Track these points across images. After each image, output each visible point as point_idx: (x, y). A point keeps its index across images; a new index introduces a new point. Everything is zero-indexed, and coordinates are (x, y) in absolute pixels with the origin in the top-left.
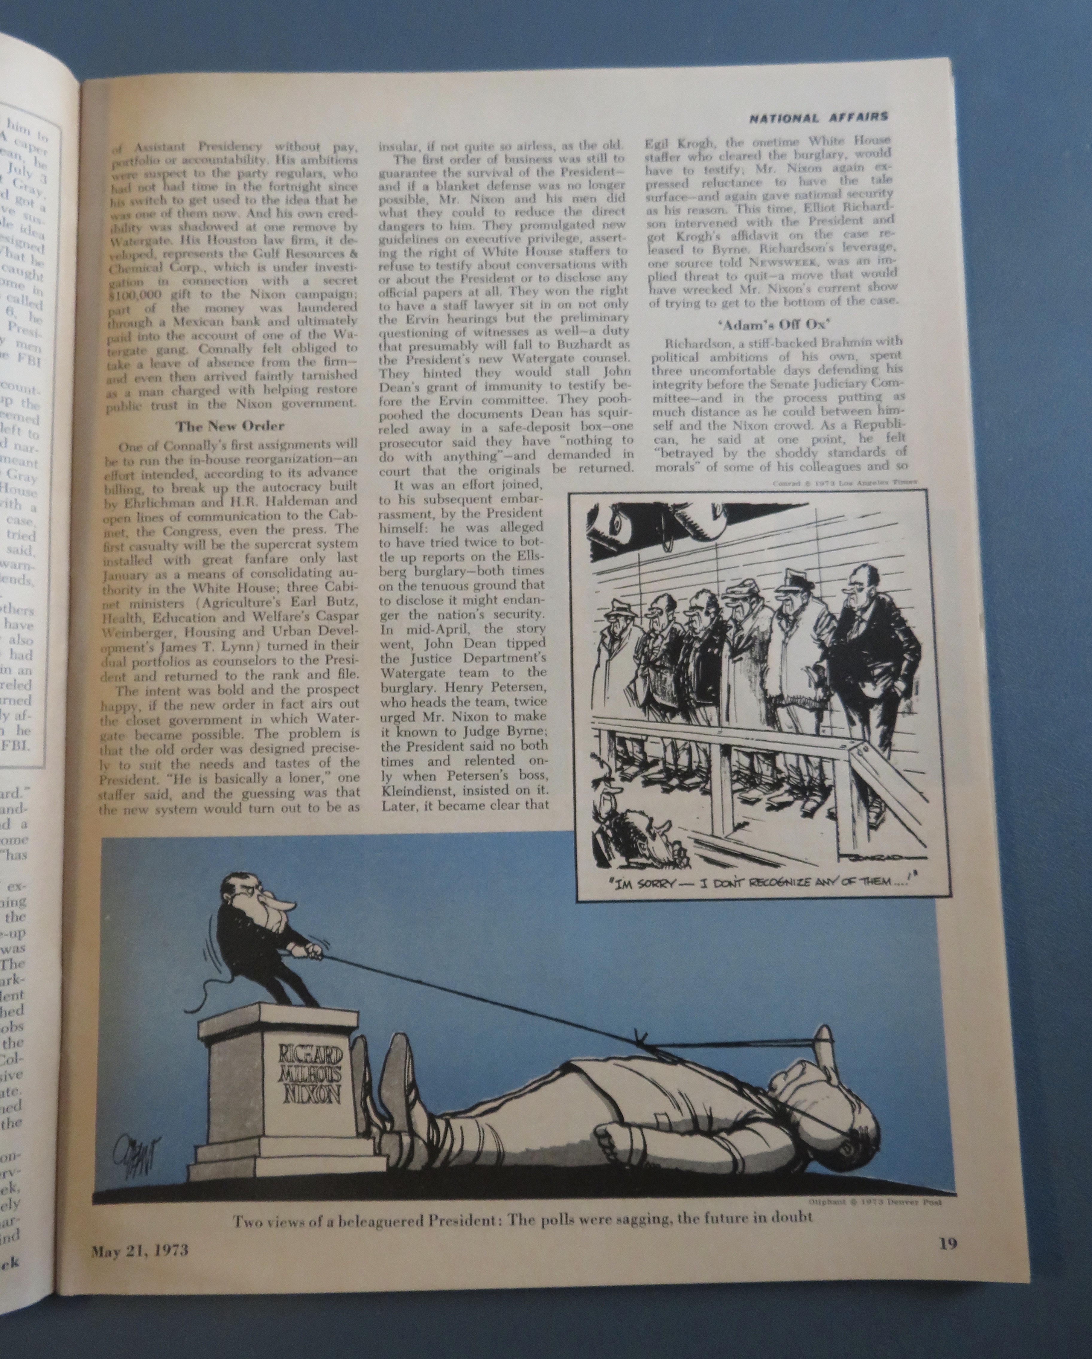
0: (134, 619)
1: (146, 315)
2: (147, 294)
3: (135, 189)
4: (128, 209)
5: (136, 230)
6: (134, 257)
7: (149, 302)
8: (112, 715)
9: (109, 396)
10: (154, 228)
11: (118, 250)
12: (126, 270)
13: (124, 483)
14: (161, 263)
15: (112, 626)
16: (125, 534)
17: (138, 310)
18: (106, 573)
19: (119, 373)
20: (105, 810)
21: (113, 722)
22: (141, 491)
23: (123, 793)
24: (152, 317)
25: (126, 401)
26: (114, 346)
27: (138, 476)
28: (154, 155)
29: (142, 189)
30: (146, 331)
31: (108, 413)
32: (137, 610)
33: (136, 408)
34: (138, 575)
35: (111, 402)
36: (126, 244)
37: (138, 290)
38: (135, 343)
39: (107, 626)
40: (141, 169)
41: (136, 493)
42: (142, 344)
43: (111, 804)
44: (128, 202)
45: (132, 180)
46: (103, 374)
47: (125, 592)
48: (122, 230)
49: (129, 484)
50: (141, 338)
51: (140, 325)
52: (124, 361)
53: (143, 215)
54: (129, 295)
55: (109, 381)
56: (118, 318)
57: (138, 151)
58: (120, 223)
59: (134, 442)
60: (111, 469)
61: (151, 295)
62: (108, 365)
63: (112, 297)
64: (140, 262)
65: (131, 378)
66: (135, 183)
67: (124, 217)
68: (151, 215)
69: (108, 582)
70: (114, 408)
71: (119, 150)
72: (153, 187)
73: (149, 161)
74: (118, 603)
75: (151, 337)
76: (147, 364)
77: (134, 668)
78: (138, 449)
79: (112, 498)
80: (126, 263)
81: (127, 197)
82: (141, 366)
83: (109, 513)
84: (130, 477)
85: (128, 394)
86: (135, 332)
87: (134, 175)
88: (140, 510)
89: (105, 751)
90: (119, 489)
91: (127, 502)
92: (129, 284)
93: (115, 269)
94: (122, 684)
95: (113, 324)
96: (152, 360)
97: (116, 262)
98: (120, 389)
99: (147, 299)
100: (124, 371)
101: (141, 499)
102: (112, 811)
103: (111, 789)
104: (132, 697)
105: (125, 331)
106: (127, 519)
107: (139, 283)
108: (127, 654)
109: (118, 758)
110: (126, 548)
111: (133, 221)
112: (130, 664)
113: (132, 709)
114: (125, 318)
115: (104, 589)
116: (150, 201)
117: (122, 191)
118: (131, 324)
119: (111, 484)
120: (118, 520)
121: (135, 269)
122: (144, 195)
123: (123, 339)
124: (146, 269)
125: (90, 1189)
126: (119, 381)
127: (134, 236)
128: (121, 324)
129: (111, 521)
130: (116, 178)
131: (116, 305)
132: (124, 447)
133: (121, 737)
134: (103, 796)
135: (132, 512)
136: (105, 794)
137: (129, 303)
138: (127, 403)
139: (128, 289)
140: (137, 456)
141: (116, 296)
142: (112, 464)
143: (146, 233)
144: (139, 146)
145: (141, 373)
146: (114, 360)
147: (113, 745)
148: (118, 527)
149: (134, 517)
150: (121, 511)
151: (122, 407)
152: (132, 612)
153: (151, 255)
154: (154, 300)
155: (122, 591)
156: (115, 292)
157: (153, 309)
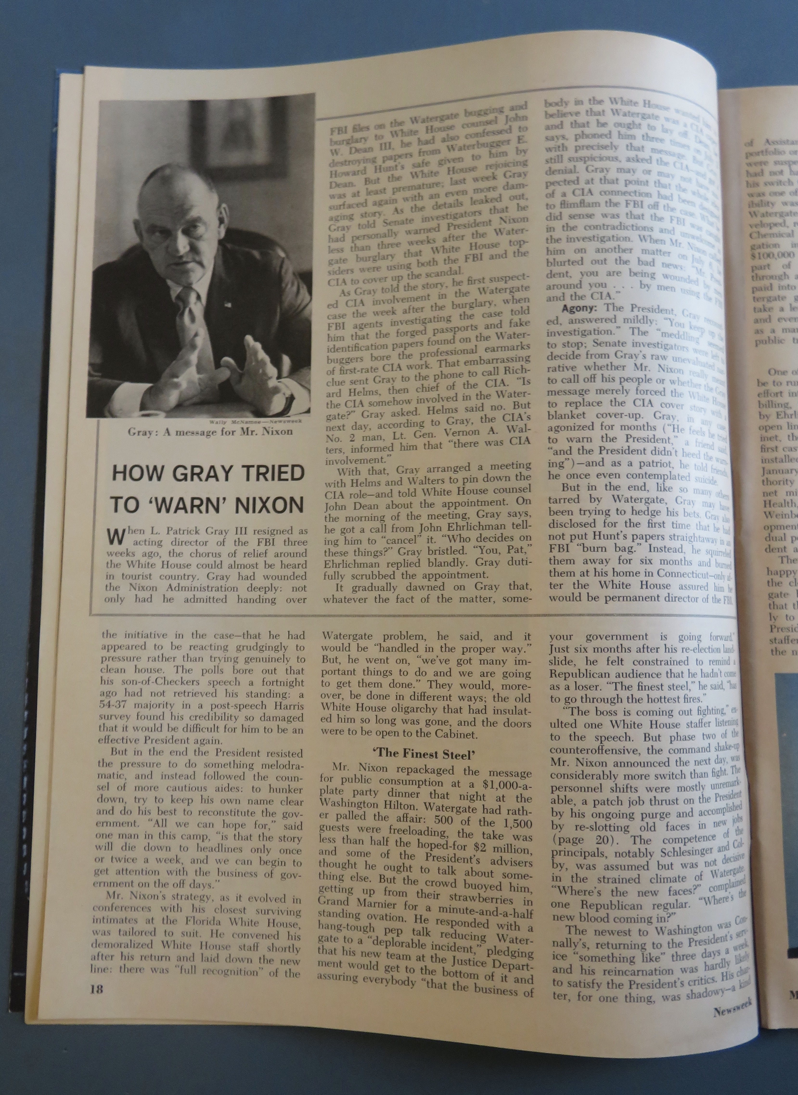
0: (790, 504)
1: (784, 270)
2: (783, 255)
3: (767, 173)
4: (762, 189)
5: (770, 205)
6: (770, 226)
7: (785, 261)
8: (777, 579)
9: (757, 332)
10: (785, 204)
11: (757, 220)
12: (764, 236)
13: (775, 399)
14: (793, 231)
15: (772, 509)
16: (778, 438)
17: (777, 266)
18: (764, 468)
19: (764, 315)
20: (775, 652)
21: (778, 584)
22: (789, 406)
23: (790, 639)
24: (788, 271)
25: (772, 336)
26: (758, 294)
27: (786, 394)
28: (780, 147)
29: (773, 173)
30: (785, 283)
31: (757, 346)
32: (792, 497)
33: (780, 342)
34: (791, 470)
35: (759, 337)
36: (763, 215)
37: (776, 251)
38: (776, 292)
39: (768, 509)
40: (771, 159)
41: (785, 407)
42: (782, 293)
43: (781, 647)
44: (762, 184)
45: (764, 167)
46: (751, 316)
47: (782, 483)
48: (758, 205)
49: (779, 400)
50: (781, 288)
51: (780, 278)
52: (768, 305)
53: (775, 194)
54: (768, 255)
55: (756, 321)
56: (761, 273)
57: (767, 144)
58: (756, 200)
59: (781, 368)
60: (762, 389)
61: (786, 255)
62: (755, 308)
63: (753, 256)
64: (775, 230)
65: (775, 320)
66: (767, 169)
67: (759, 195)
68: (782, 194)
69: (766, 476)
70: (761, 342)
71: (751, 144)
72: (781, 172)
73: (776, 152)
74: (776, 492)
75: (788, 287)
76: (787, 308)
77: (792, 542)
78: (784, 373)
79: (765, 411)
80: (763, 231)
81: (761, 180)
82: (782, 309)
83: (764, 423)
84: (779, 395)
85: (773, 331)
86: (776, 283)
87: (765, 163)
88: (790, 420)
89: (773, 606)
90: (770, 404)
91: (778, 414)
92: (768, 246)
93: (755, 235)
94: (783, 554)
95: (756, 277)
96: (791, 305)
97: (755, 229)
98: (767, 327)
99: (783, 259)
100: (769, 313)
101: (789, 412)
102: (783, 653)
103: (781, 636)
104: (793, 564)
105: (766, 282)
106: (779, 427)
107: (775, 246)
108: (786, 531)
109: (784, 612)
110: (780, 449)
111: (768, 198)
112: (789, 539)
113: (793, 574)
114: (767, 272)
115: (763, 481)
116: (780, 183)
117: (756, 175)
118: (771, 277)
119: (764, 400)
120: (771, 428)
121: (773, 235)
122: (774, 178)
123: (766, 289)
124: (781, 235)
125: (785, 946)
126: (765, 321)
127: (769, 210)
128: (763, 278)
129: (765, 428)
130: (750, 164)
131: (757, 262)
132: (773, 372)
133: (786, 595)
134: (773, 641)
135: (783, 422)
136: (775, 639)
137: (768, 261)
138: (772, 338)
139: (767, 250)
140: (783, 379)
141: (757, 255)
142: (764, 384)
143: (778, 208)
144: (768, 141)
145: (783, 315)
146: (759, 305)
147: (779, 601)
148: (771, 433)
149: (785, 426)
150: (773, 421)
151: (769, 341)
152: (788, 499)
153: (784, 224)
154: (789, 259)
155: (779, 483)
156: (756, 252)
157: (789, 266)
